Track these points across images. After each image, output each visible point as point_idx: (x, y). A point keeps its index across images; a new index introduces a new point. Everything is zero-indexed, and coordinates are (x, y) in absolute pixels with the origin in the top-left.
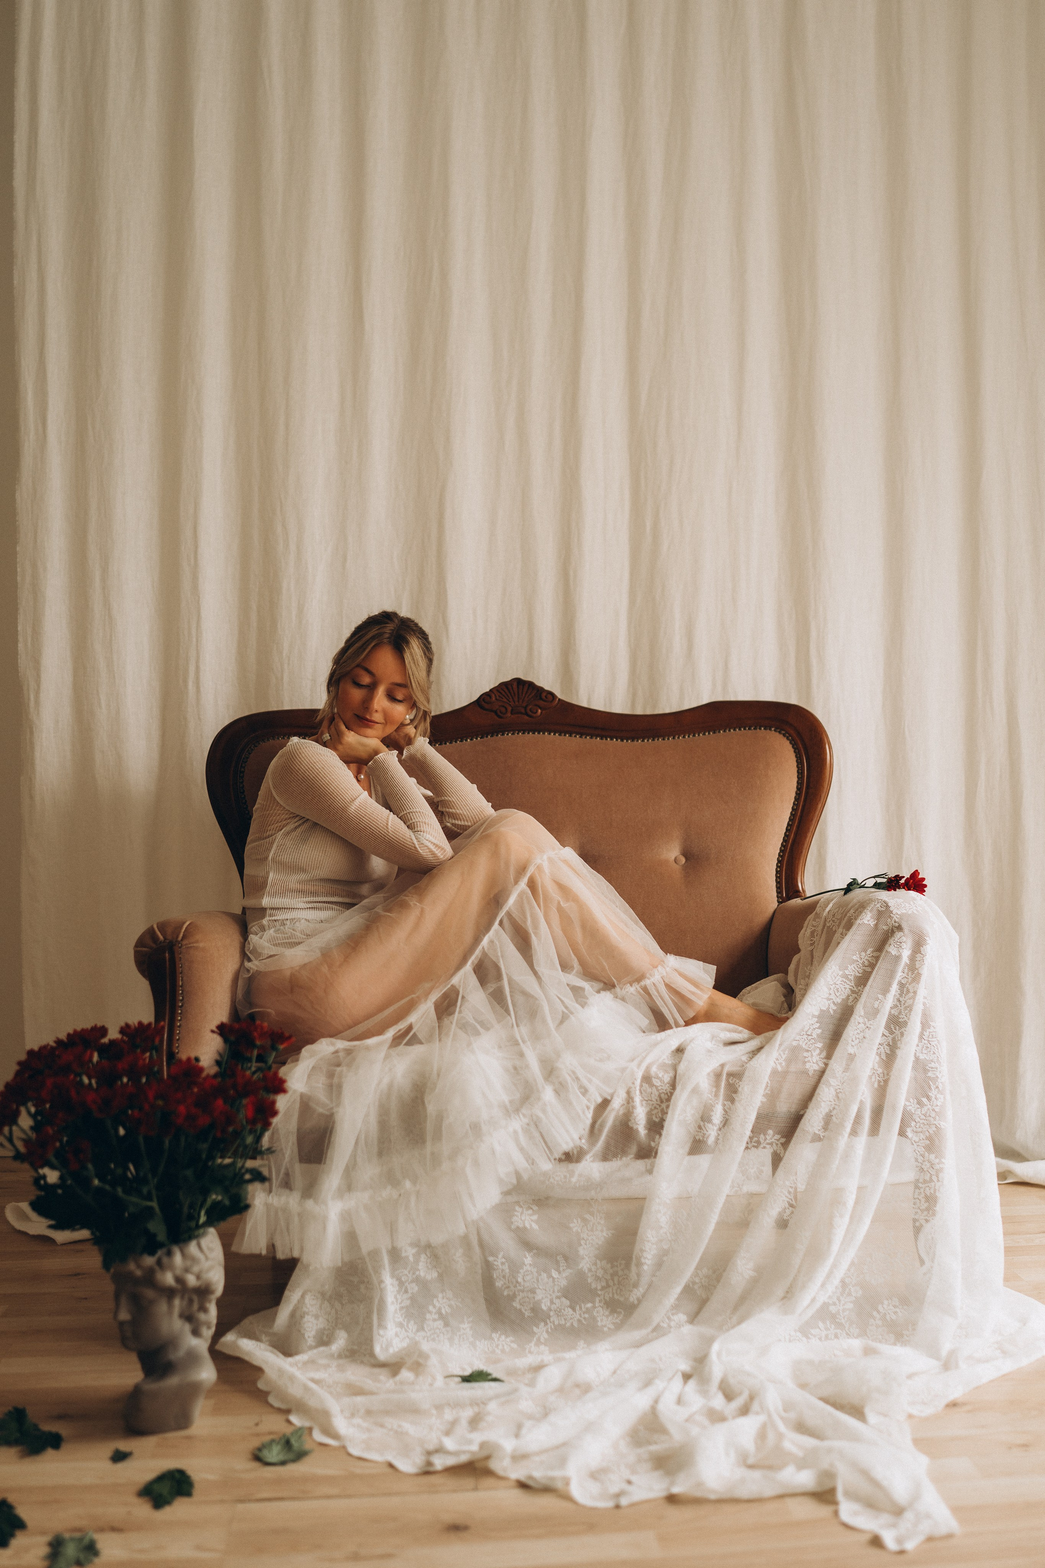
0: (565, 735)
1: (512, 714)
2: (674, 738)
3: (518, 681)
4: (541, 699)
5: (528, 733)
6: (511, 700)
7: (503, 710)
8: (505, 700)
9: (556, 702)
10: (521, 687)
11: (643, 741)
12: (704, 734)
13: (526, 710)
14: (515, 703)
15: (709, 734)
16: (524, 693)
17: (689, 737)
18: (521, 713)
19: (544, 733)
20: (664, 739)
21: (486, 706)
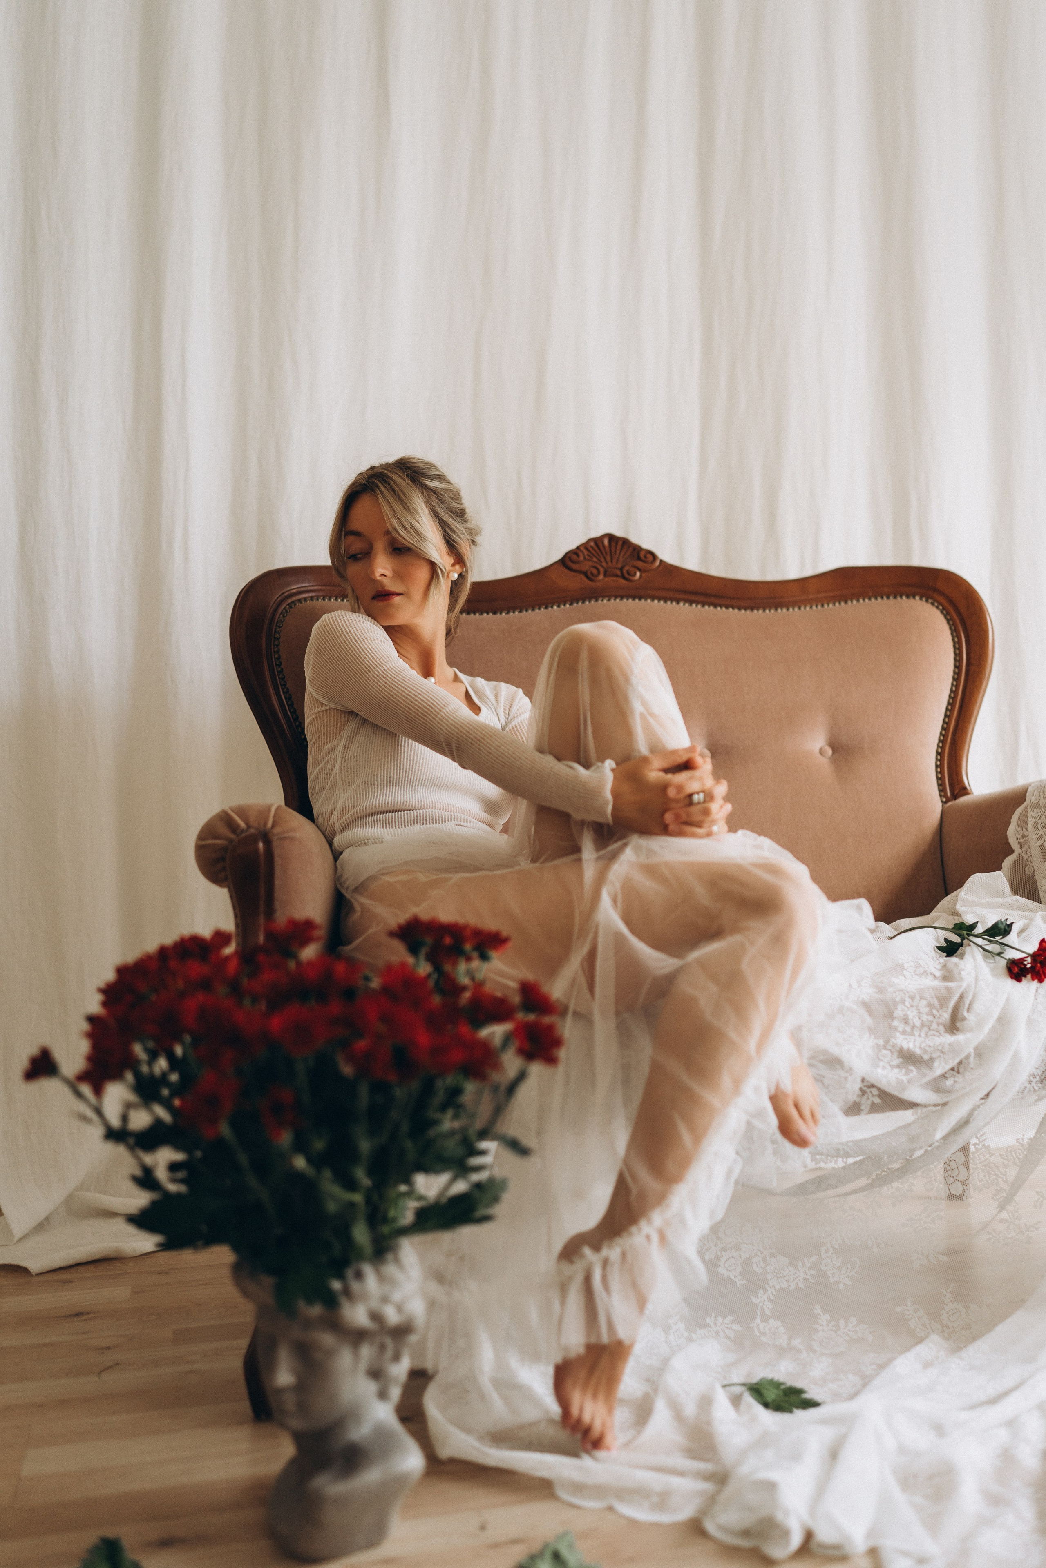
0: (671, 602)
1: (605, 575)
2: (800, 608)
3: (611, 537)
4: (639, 559)
5: (627, 599)
6: (602, 560)
7: (595, 571)
8: (595, 559)
9: (657, 563)
10: (613, 544)
11: (764, 610)
12: (834, 604)
13: (622, 572)
14: (607, 562)
15: (840, 603)
16: (618, 552)
17: (817, 607)
18: (617, 576)
19: (646, 600)
20: (788, 609)
21: (574, 566)
